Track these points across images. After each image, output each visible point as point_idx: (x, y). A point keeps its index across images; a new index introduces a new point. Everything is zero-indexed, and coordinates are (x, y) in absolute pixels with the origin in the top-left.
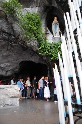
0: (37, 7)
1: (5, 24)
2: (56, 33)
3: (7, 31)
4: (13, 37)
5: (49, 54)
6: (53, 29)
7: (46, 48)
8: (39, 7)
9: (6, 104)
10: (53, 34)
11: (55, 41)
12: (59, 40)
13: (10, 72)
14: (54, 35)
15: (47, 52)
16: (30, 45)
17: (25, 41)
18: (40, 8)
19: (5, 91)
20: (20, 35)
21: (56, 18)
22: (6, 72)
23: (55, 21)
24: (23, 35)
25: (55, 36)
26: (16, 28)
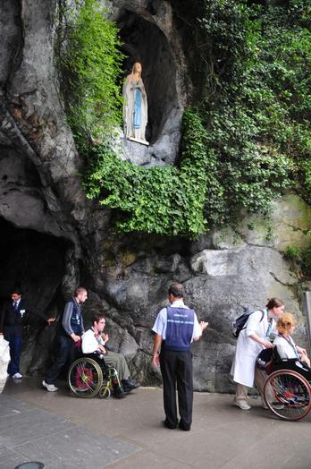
2: (136, 126)
5: (122, 205)
11: (131, 157)
12: (144, 156)
15: (117, 197)
16: (53, 150)
20: (33, 92)
21: (139, 67)
23: (137, 77)
25: (134, 140)
26: (35, 58)
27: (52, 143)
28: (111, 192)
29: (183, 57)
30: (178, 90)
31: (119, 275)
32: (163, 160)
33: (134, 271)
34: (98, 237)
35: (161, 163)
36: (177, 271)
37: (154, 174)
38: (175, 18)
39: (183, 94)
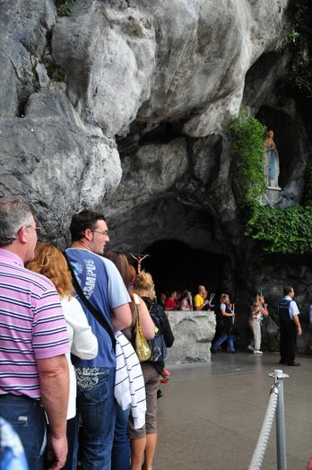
1: (207, 161)
2: (271, 178)
3: (201, 177)
5: (266, 237)
9: (188, 358)
11: (269, 200)
12: (278, 198)
15: (263, 232)
19: (193, 326)
20: (220, 187)
21: (272, 133)
23: (271, 142)
25: (270, 188)
27: (226, 206)
28: (260, 230)
29: (304, 129)
30: (302, 150)
31: (263, 280)
32: (292, 199)
33: (272, 278)
34: (248, 255)
35: (290, 203)
36: (305, 278)
37: (286, 214)
38: (297, 107)
39: (305, 152)
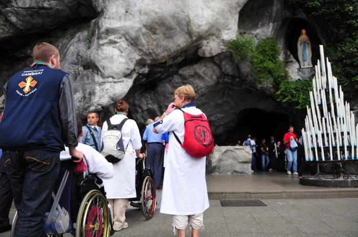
0: (271, 24)
1: (229, 65)
2: (304, 61)
3: (230, 74)
4: (237, 80)
5: (293, 100)
6: (299, 54)
7: (288, 91)
8: (274, 22)
9: (235, 171)
10: (298, 61)
11: (303, 76)
12: (311, 72)
13: (221, 127)
14: (301, 64)
15: (290, 97)
16: (262, 87)
17: (254, 84)
18: (276, 23)
19: (234, 154)
20: (247, 76)
21: (304, 31)
22: (216, 128)
23: (304, 37)
24: (252, 75)
25: (304, 67)
27: (261, 86)
28: (287, 96)
